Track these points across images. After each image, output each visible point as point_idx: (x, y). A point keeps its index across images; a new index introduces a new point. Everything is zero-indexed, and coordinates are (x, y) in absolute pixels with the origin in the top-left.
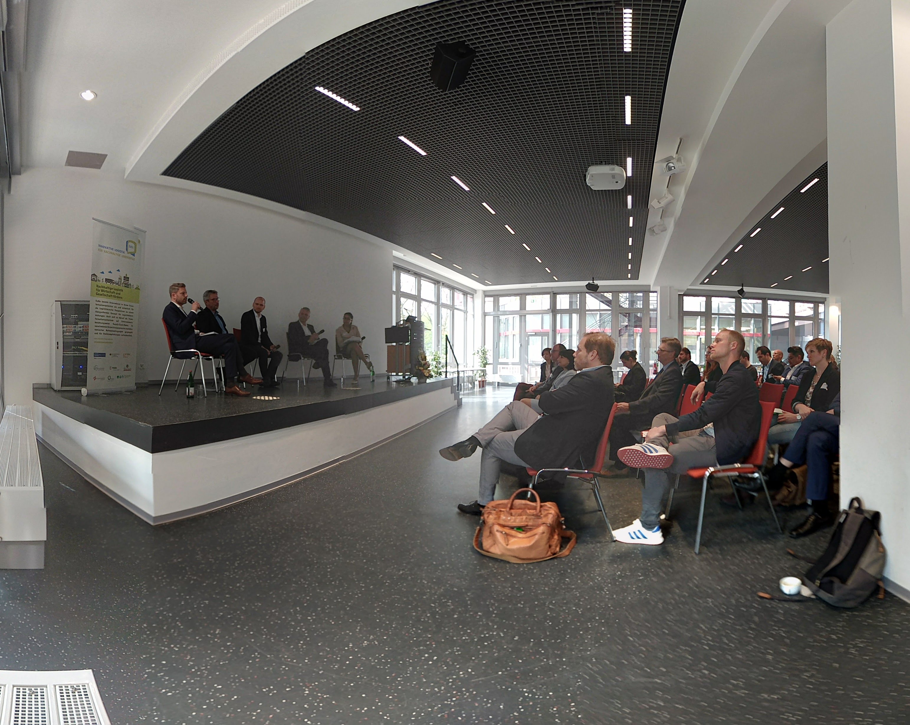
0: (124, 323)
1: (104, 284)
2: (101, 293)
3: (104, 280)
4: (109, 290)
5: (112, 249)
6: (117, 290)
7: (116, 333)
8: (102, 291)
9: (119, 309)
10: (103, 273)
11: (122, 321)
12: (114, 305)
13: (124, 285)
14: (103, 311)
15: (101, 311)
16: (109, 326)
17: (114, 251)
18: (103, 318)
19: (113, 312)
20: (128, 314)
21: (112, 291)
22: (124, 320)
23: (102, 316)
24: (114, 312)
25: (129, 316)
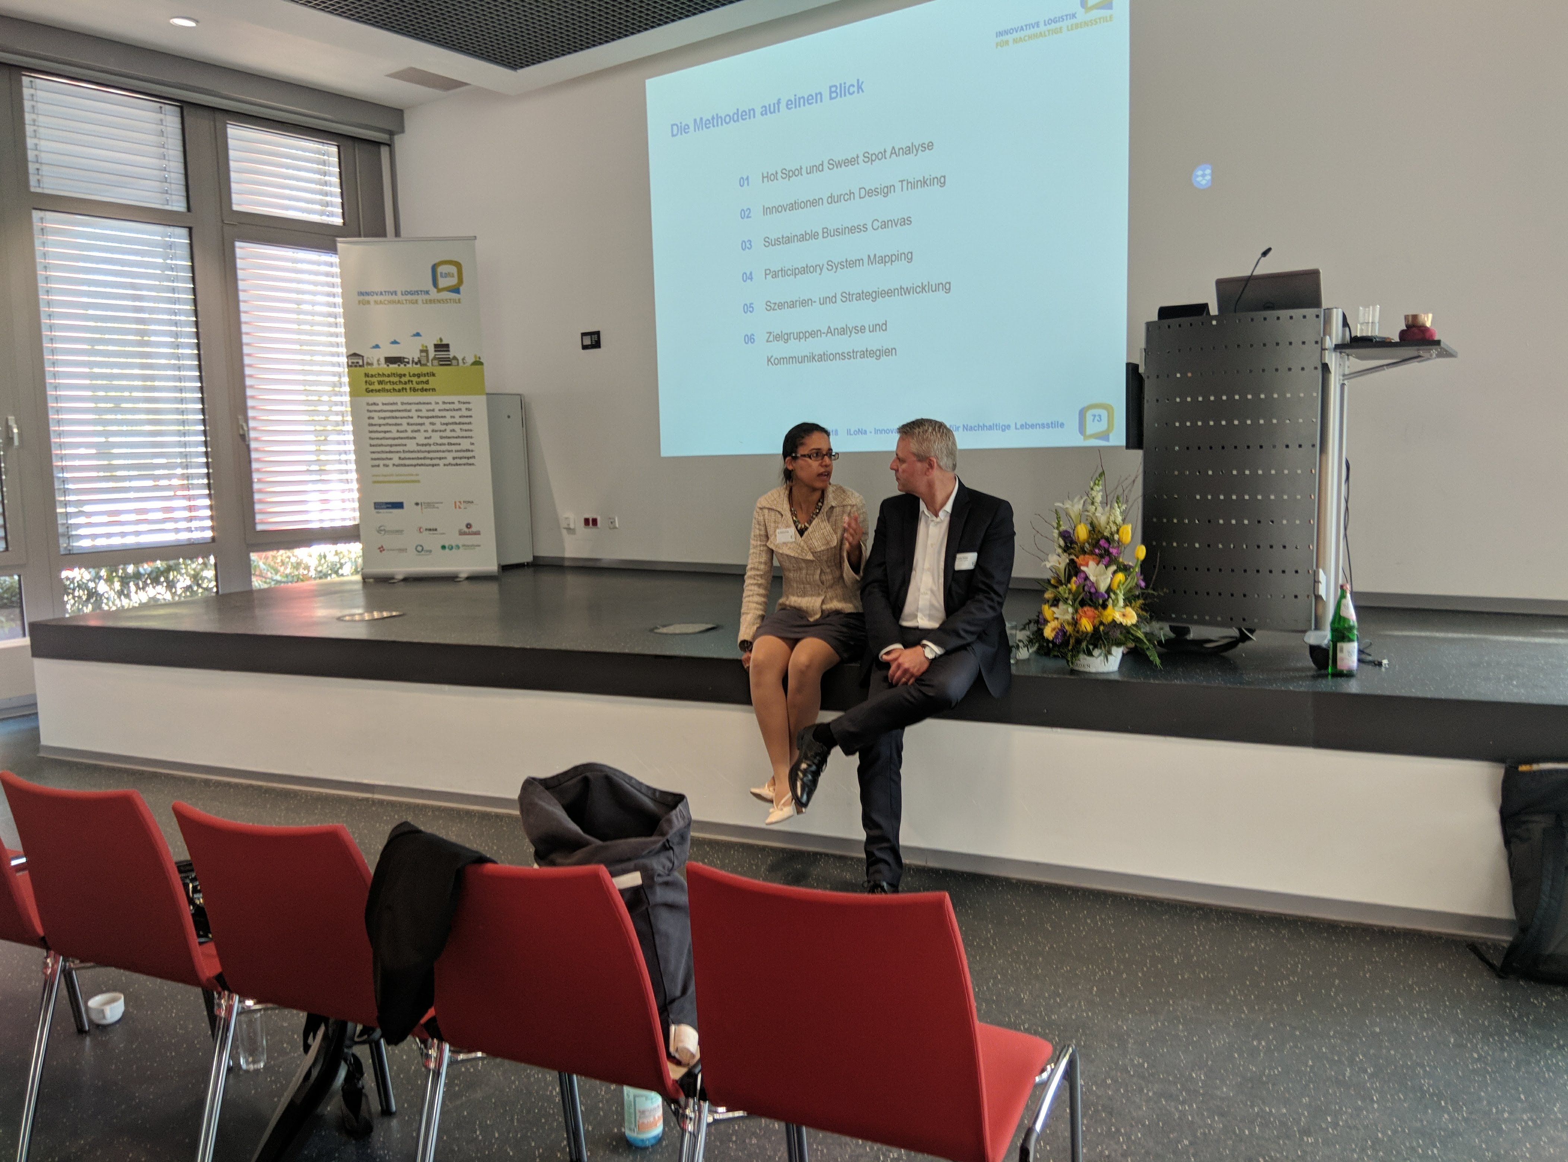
0: (446, 441)
1: (384, 368)
2: (377, 386)
3: (383, 361)
4: (396, 379)
5: (396, 293)
6: (419, 376)
7: (428, 462)
8: (380, 383)
9: (430, 414)
10: (377, 346)
11: (441, 437)
12: (414, 407)
13: (436, 362)
14: (387, 421)
15: (382, 422)
16: (406, 449)
17: (399, 297)
18: (388, 435)
19: (411, 421)
20: (457, 420)
21: (403, 379)
22: (448, 434)
23: (385, 432)
24: (416, 420)
25: (460, 423)
